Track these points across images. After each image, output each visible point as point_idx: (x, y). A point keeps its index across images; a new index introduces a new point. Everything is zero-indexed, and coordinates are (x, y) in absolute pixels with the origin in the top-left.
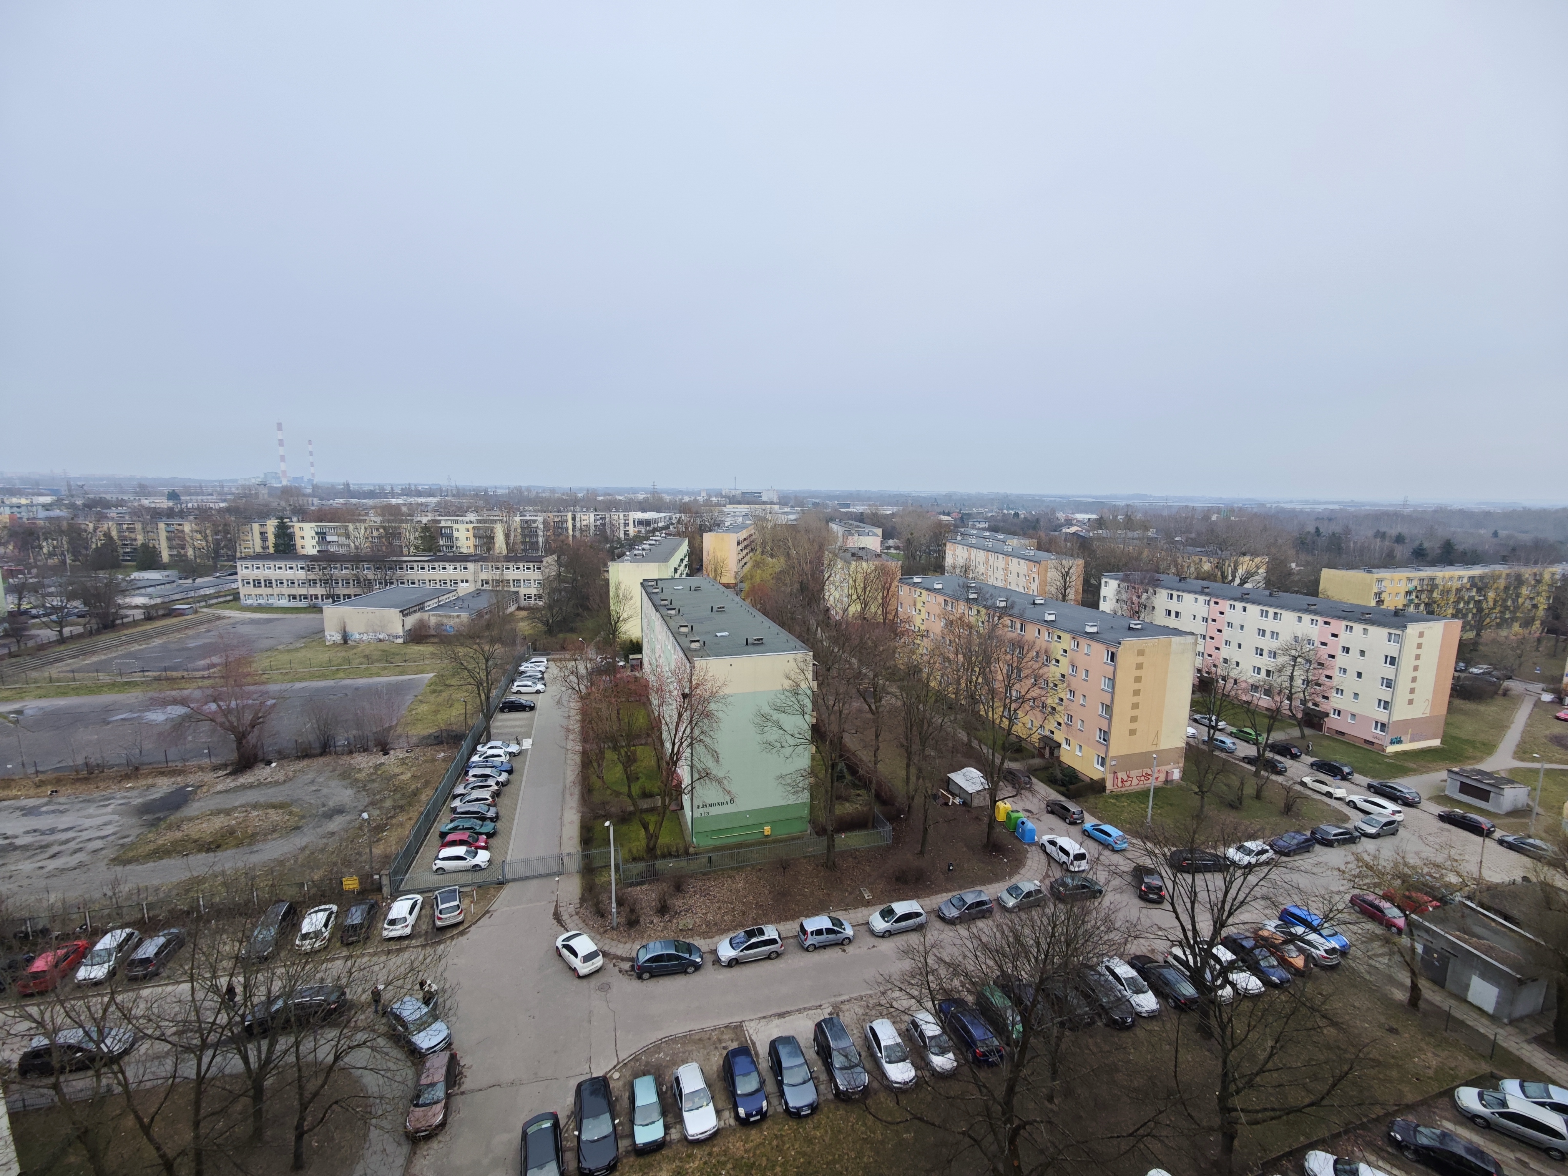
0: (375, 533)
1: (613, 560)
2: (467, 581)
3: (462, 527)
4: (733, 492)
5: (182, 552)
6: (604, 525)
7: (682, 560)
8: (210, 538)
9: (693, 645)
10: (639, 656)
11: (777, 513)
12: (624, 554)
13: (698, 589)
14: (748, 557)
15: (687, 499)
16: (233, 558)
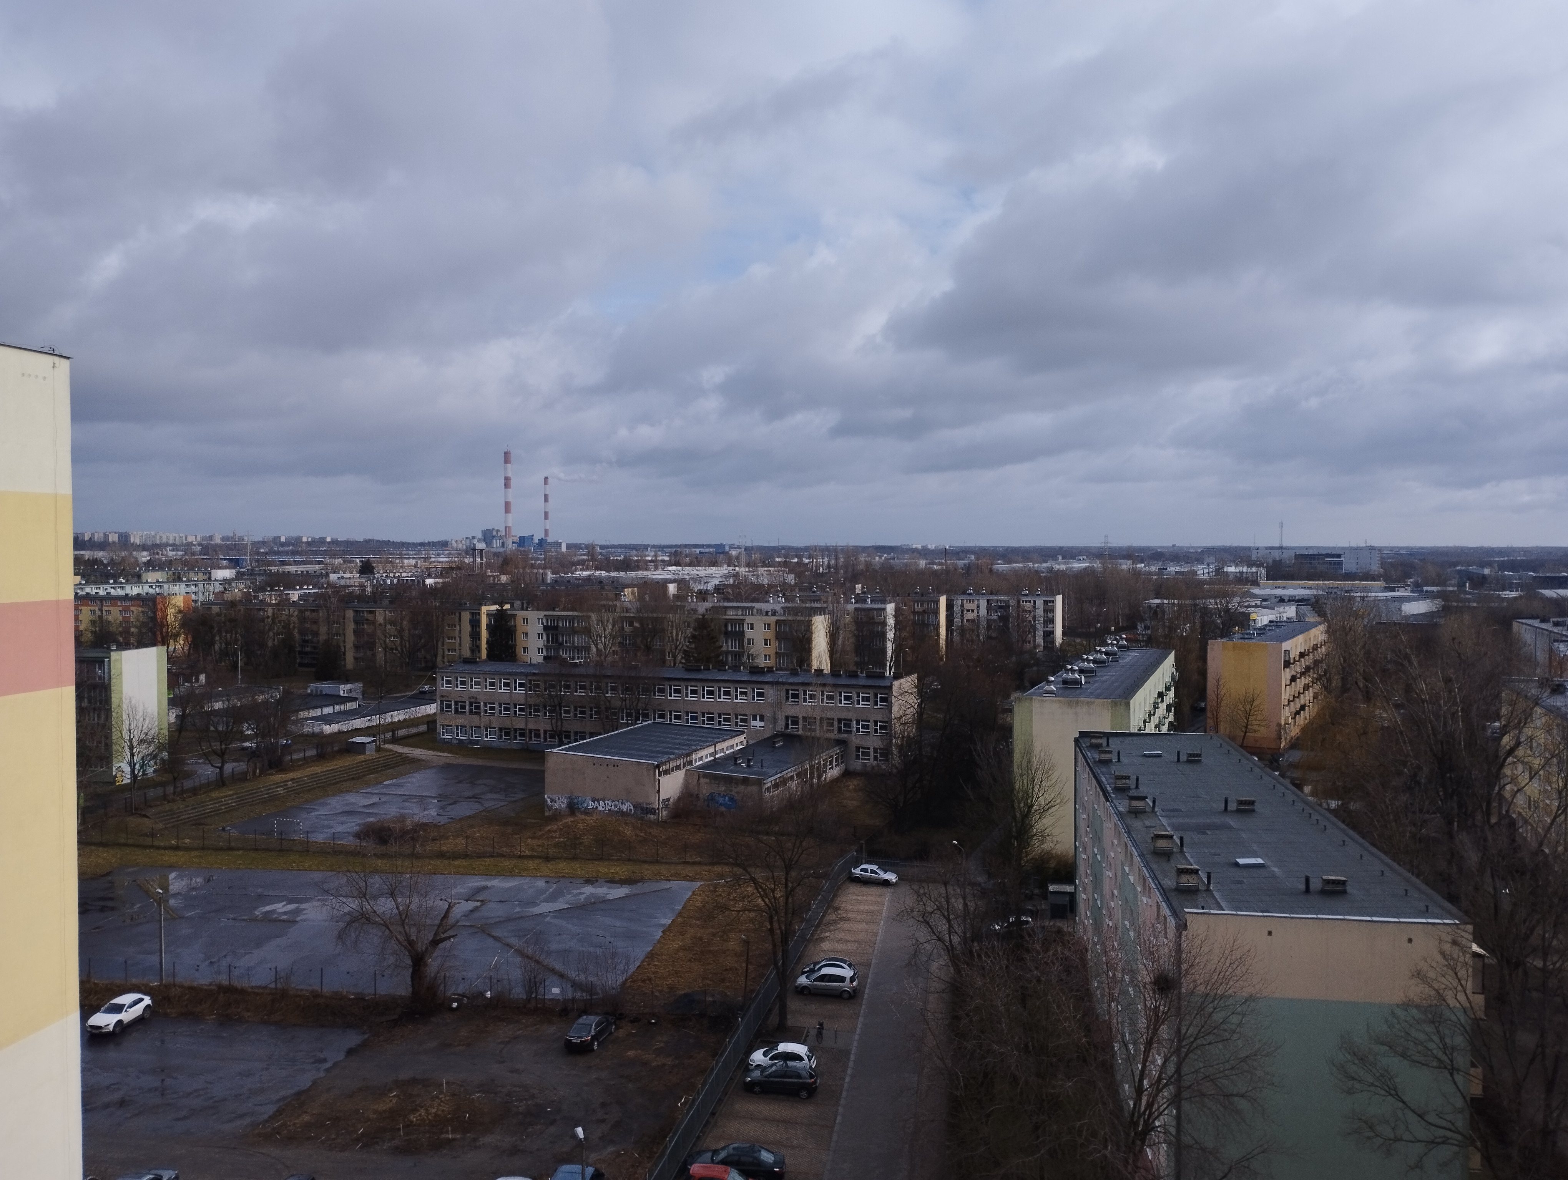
0: (627, 628)
1: (1022, 688)
2: (762, 719)
3: (759, 622)
4: (1276, 555)
5: (369, 653)
6: (1004, 619)
7: (1161, 695)
8: (406, 634)
9: (1184, 879)
10: (1068, 889)
11: (1376, 600)
12: (1041, 679)
13: (1194, 759)
14: (1309, 694)
15: (1173, 568)
16: (432, 667)
